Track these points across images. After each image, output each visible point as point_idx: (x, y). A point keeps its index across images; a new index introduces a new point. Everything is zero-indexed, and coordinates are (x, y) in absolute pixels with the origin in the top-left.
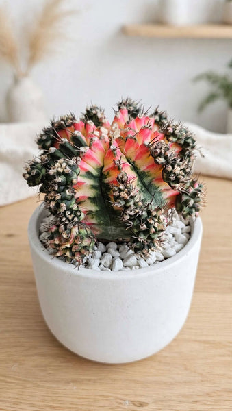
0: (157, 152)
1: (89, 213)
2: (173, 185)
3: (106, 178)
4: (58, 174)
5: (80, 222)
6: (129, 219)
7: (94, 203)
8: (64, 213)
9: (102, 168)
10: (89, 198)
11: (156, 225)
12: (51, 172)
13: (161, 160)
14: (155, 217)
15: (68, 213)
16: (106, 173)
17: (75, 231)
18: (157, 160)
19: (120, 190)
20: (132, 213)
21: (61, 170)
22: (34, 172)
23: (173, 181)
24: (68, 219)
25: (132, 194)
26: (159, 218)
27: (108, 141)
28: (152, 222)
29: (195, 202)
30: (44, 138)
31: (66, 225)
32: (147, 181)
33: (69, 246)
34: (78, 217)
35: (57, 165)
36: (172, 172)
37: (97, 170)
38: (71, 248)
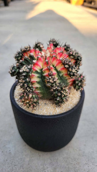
0: (65, 63)
1: (37, 88)
2: (72, 77)
3: (44, 73)
4: (24, 72)
5: (33, 92)
6: (54, 91)
7: (39, 84)
8: (26, 88)
9: (42, 69)
10: (37, 82)
11: (65, 93)
12: (21, 71)
13: (67, 66)
14: (64, 90)
15: (28, 88)
16: (44, 71)
17: (31, 96)
18: (65, 66)
19: (50, 79)
20: (55, 88)
21: (25, 70)
22: (13, 71)
23: (72, 75)
24: (28, 90)
25: (54, 80)
26: (66, 91)
27: (45, 57)
28: (63, 92)
29: (81, 84)
30: (18, 56)
31: (27, 93)
32: (61, 75)
33: (28, 102)
34: (32, 90)
35: (23, 68)
36: (71, 72)
37: (40, 70)
38: (29, 103)
